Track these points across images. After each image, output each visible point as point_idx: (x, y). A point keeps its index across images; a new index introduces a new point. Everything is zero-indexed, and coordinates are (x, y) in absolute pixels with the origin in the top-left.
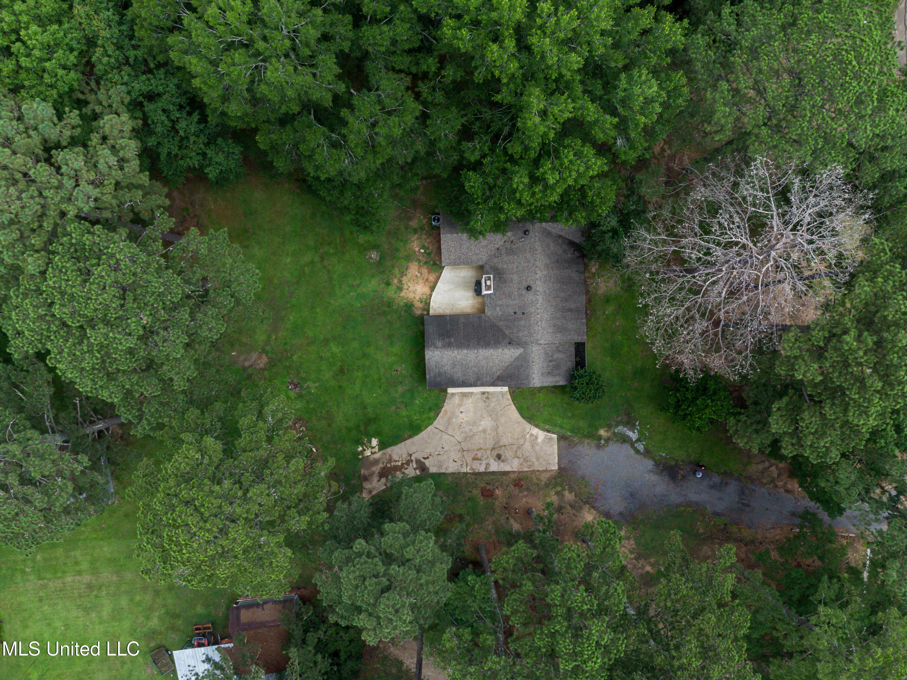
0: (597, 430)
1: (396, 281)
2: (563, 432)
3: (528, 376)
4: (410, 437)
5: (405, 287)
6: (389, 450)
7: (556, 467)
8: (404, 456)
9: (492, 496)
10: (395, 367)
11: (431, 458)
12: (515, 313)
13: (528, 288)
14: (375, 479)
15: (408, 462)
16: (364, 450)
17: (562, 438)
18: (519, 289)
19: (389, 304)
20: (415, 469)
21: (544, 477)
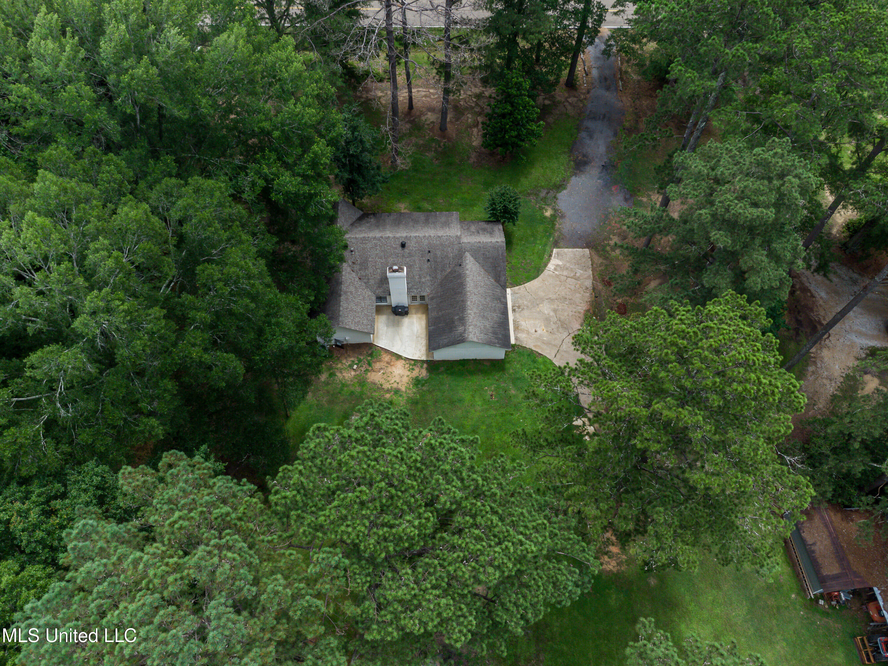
0: (545, 218)
1: (388, 396)
2: (550, 244)
3: (494, 248)
5: (395, 385)
6: (584, 405)
7: (587, 251)
9: (624, 305)
10: (488, 397)
12: (428, 260)
13: (403, 246)
16: (588, 434)
17: (556, 245)
18: (403, 256)
19: (414, 403)
21: (598, 260)
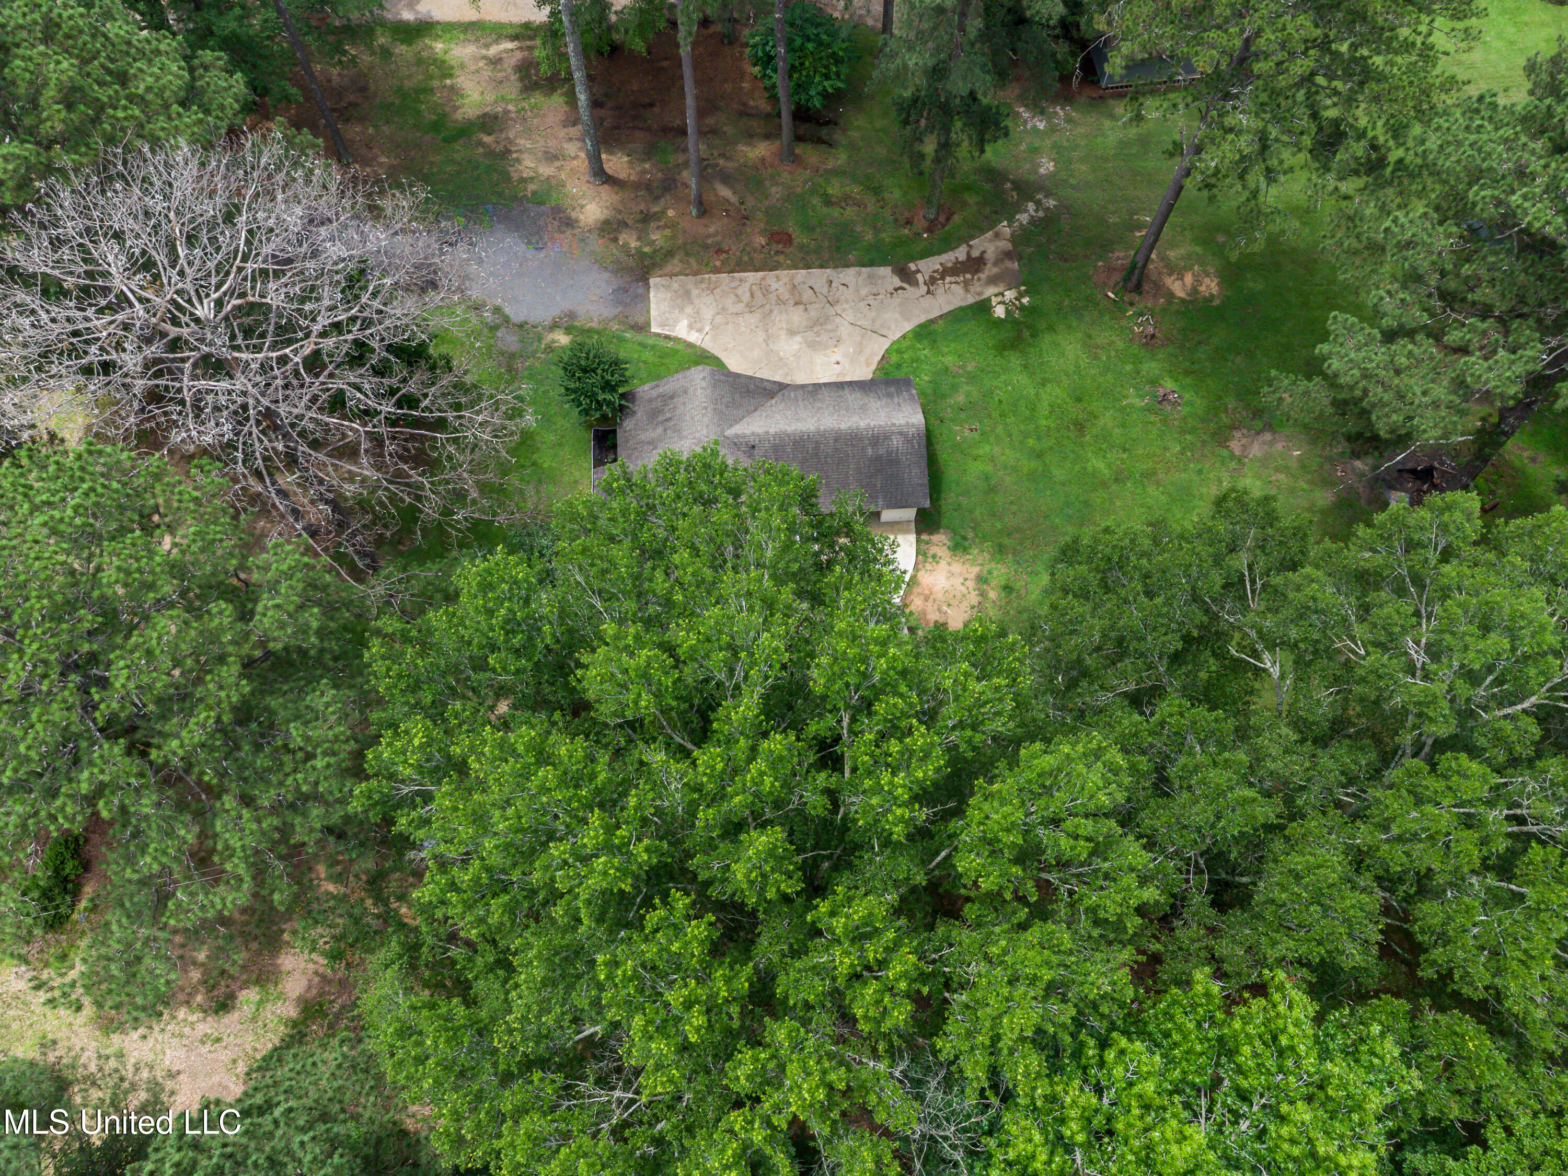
0: (574, 343)
1: (992, 595)
2: (640, 337)
4: (933, 321)
5: (971, 584)
6: (971, 300)
7: (654, 281)
8: (941, 291)
9: (772, 235)
10: (976, 435)
11: (891, 289)
14: (990, 255)
15: (932, 281)
16: (1017, 299)
17: (642, 327)
19: (1001, 549)
20: (918, 271)
21: (675, 264)
